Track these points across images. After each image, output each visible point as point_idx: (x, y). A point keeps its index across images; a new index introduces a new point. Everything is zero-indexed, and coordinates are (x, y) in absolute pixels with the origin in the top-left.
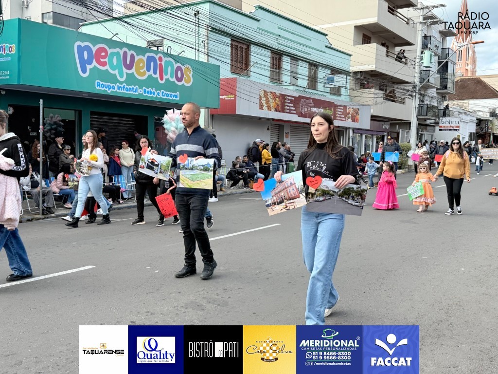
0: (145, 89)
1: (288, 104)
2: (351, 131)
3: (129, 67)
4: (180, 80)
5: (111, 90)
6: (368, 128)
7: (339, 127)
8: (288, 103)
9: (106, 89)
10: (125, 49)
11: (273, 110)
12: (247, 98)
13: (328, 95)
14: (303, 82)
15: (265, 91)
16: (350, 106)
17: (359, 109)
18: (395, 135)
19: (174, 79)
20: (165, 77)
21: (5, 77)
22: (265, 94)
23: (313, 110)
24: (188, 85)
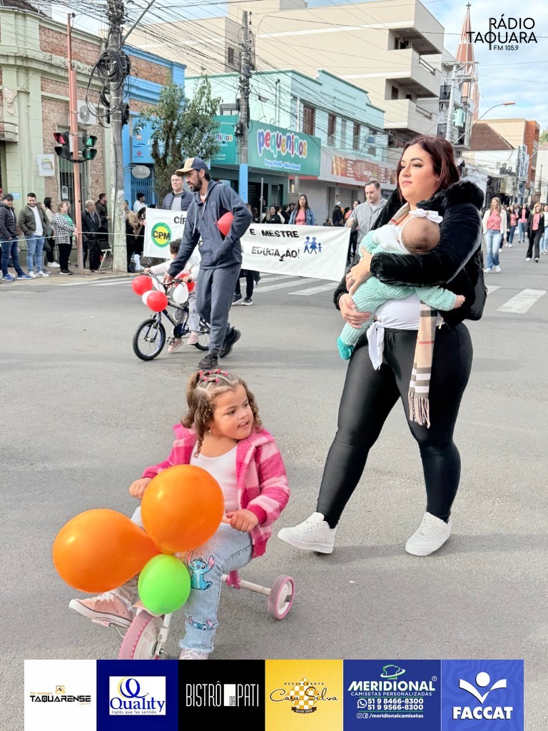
1: (349, 168)
3: (279, 148)
4: (301, 153)
10: (278, 132)
11: (340, 174)
15: (336, 157)
19: (298, 154)
20: (294, 152)
21: (221, 158)
22: (336, 160)
23: (366, 173)
24: (305, 157)
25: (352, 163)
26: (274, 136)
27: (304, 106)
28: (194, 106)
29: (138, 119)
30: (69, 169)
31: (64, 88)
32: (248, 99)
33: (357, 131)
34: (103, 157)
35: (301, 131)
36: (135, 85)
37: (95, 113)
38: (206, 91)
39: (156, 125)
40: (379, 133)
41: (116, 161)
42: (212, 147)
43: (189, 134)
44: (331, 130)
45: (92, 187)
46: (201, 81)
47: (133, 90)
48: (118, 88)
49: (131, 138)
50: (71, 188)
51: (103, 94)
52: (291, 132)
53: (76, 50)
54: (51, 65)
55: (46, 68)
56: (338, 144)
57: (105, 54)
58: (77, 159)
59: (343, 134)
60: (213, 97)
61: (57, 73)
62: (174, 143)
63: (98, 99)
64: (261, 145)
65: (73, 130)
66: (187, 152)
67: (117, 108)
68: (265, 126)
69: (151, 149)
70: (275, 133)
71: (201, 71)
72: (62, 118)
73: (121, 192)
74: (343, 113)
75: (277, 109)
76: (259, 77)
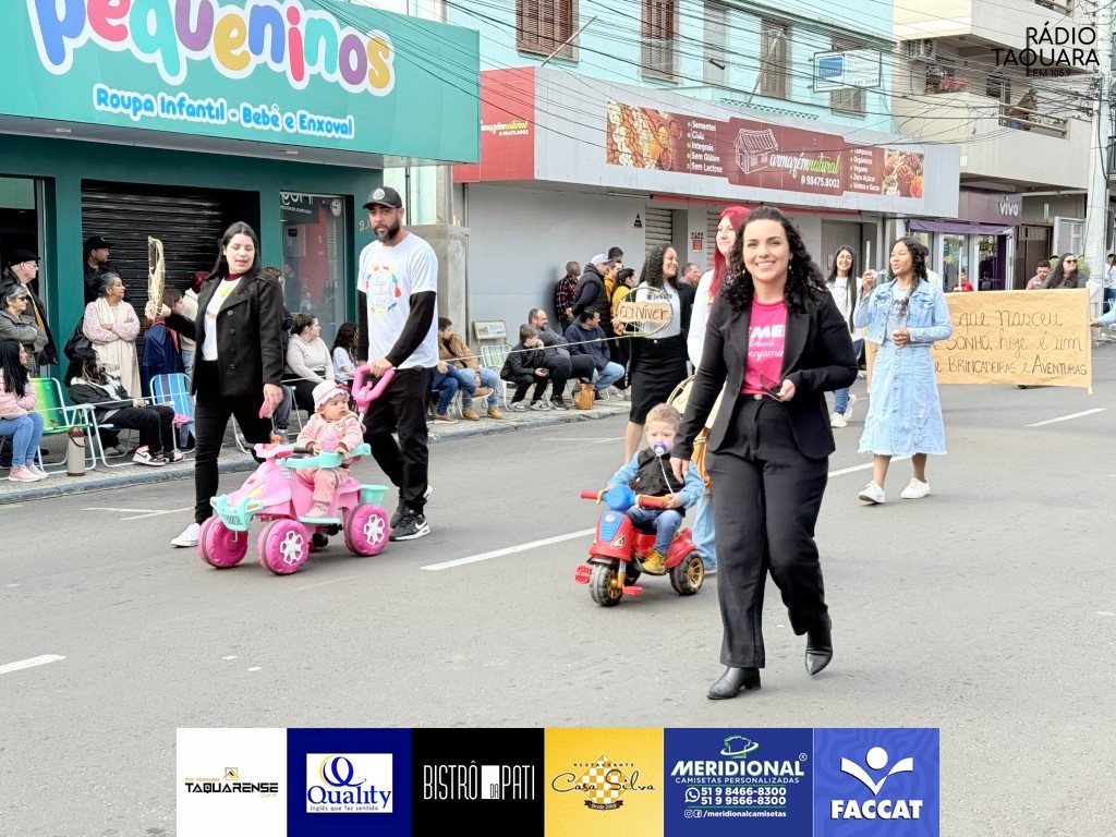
0: (246, 109)
1: (696, 146)
2: (900, 226)
4: (355, 77)
5: (142, 112)
6: (954, 215)
7: (860, 212)
8: (697, 141)
9: (125, 111)
11: (651, 165)
12: (568, 128)
13: (825, 115)
14: (745, 77)
15: (625, 108)
16: (892, 147)
17: (921, 156)
18: (1040, 235)
20: (308, 70)
22: (626, 117)
23: (783, 162)
24: (381, 93)
25: (711, 128)
64: (60, 30)
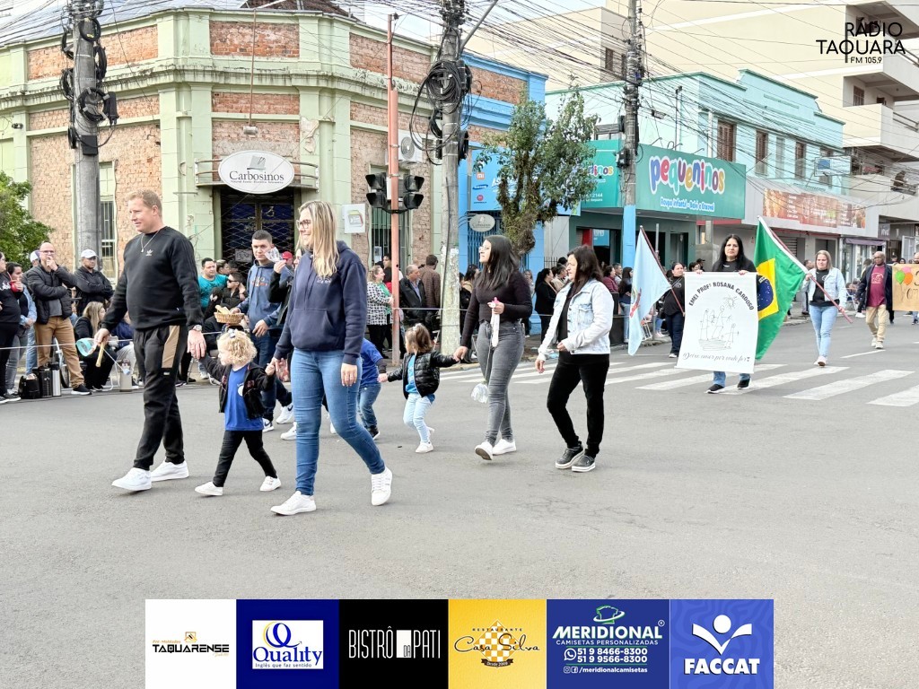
0: (690, 203)
1: (790, 206)
2: (841, 241)
3: (681, 181)
4: (715, 188)
5: (670, 206)
10: (680, 159)
11: (776, 216)
15: (769, 191)
18: (895, 246)
19: (711, 188)
20: (705, 186)
21: (596, 199)
22: (769, 194)
23: (816, 213)
24: (721, 193)
25: (795, 198)
26: (674, 165)
27: (719, 121)
28: (558, 130)
29: (480, 151)
30: (384, 224)
31: (381, 115)
32: (636, 115)
33: (801, 153)
34: (431, 206)
35: (715, 155)
36: (477, 105)
37: (421, 146)
38: (577, 108)
39: (505, 158)
40: (835, 154)
41: (449, 210)
42: (584, 184)
43: (552, 168)
44: (761, 154)
45: (414, 246)
46: (569, 95)
47: (474, 114)
48: (454, 111)
49: (469, 178)
50: (386, 249)
51: (434, 119)
52: (700, 158)
53: (399, 63)
54: (365, 85)
55: (358, 90)
56: (771, 172)
57: (438, 66)
58: (397, 208)
59: (780, 157)
60: (586, 115)
61: (372, 96)
62: (530, 179)
63: (425, 128)
64: (655, 178)
65: (393, 171)
66: (549, 193)
67: (453, 137)
68: (660, 151)
69: (496, 191)
70: (676, 161)
71: (569, 81)
72: (377, 155)
73: (454, 252)
74: (779, 128)
75: (678, 126)
76: (653, 86)
